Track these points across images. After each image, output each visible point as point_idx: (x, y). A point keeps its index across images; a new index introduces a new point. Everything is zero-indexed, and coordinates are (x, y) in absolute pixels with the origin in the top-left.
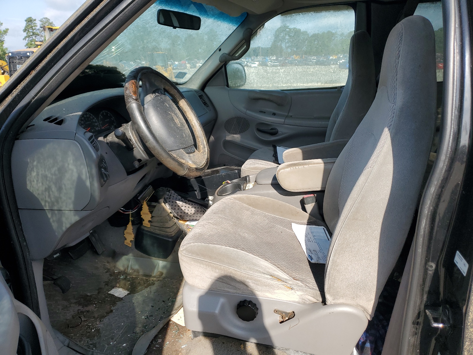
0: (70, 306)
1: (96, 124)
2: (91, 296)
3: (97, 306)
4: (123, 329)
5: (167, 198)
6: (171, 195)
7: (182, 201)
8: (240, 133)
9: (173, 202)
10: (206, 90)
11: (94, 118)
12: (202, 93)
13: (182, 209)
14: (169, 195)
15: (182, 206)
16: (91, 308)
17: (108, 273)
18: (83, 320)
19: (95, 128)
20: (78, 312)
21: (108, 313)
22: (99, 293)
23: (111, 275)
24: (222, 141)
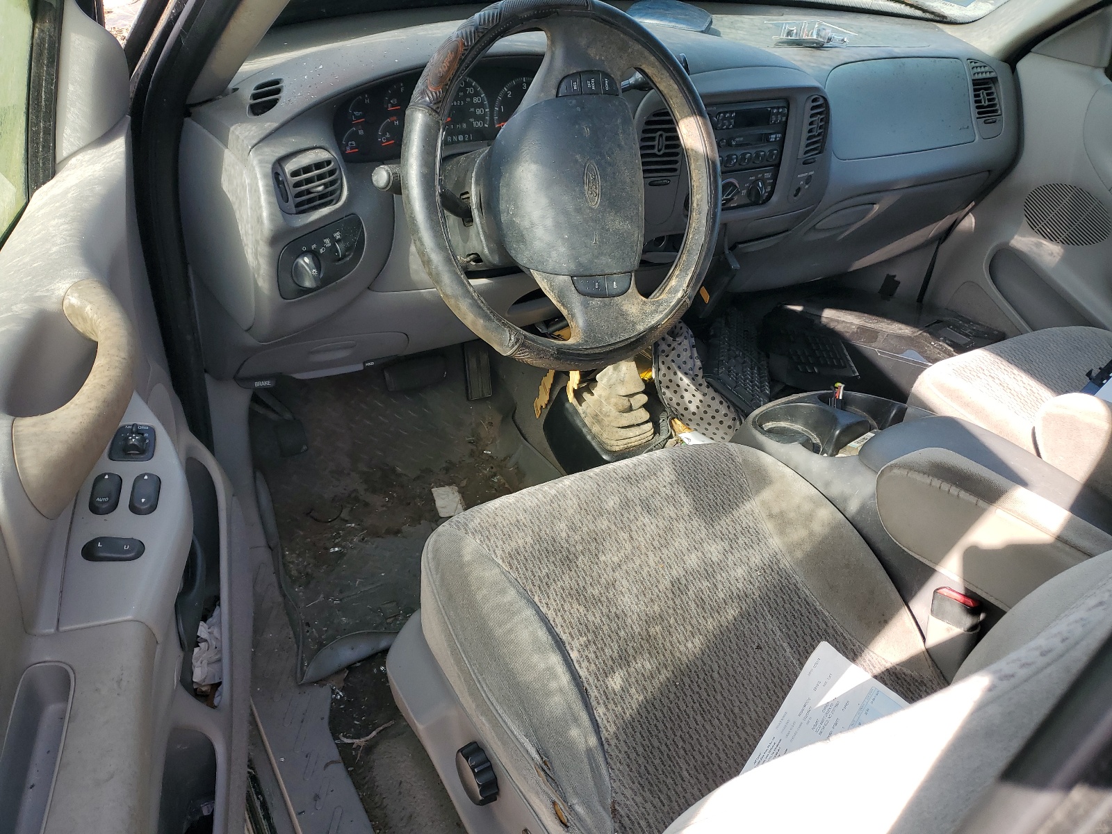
0: (349, 474)
1: (479, 112)
2: (400, 475)
3: (390, 505)
4: (374, 586)
5: (663, 351)
6: (674, 349)
7: (693, 379)
8: (1066, 242)
9: (669, 368)
10: (1023, 66)
11: (477, 94)
12: (1003, 73)
13: (682, 397)
14: (672, 346)
15: (686, 390)
16: (377, 501)
17: (471, 446)
18: (342, 515)
19: (471, 120)
20: (349, 496)
21: (388, 532)
22: (418, 478)
23: (472, 454)
24: (995, 244)
